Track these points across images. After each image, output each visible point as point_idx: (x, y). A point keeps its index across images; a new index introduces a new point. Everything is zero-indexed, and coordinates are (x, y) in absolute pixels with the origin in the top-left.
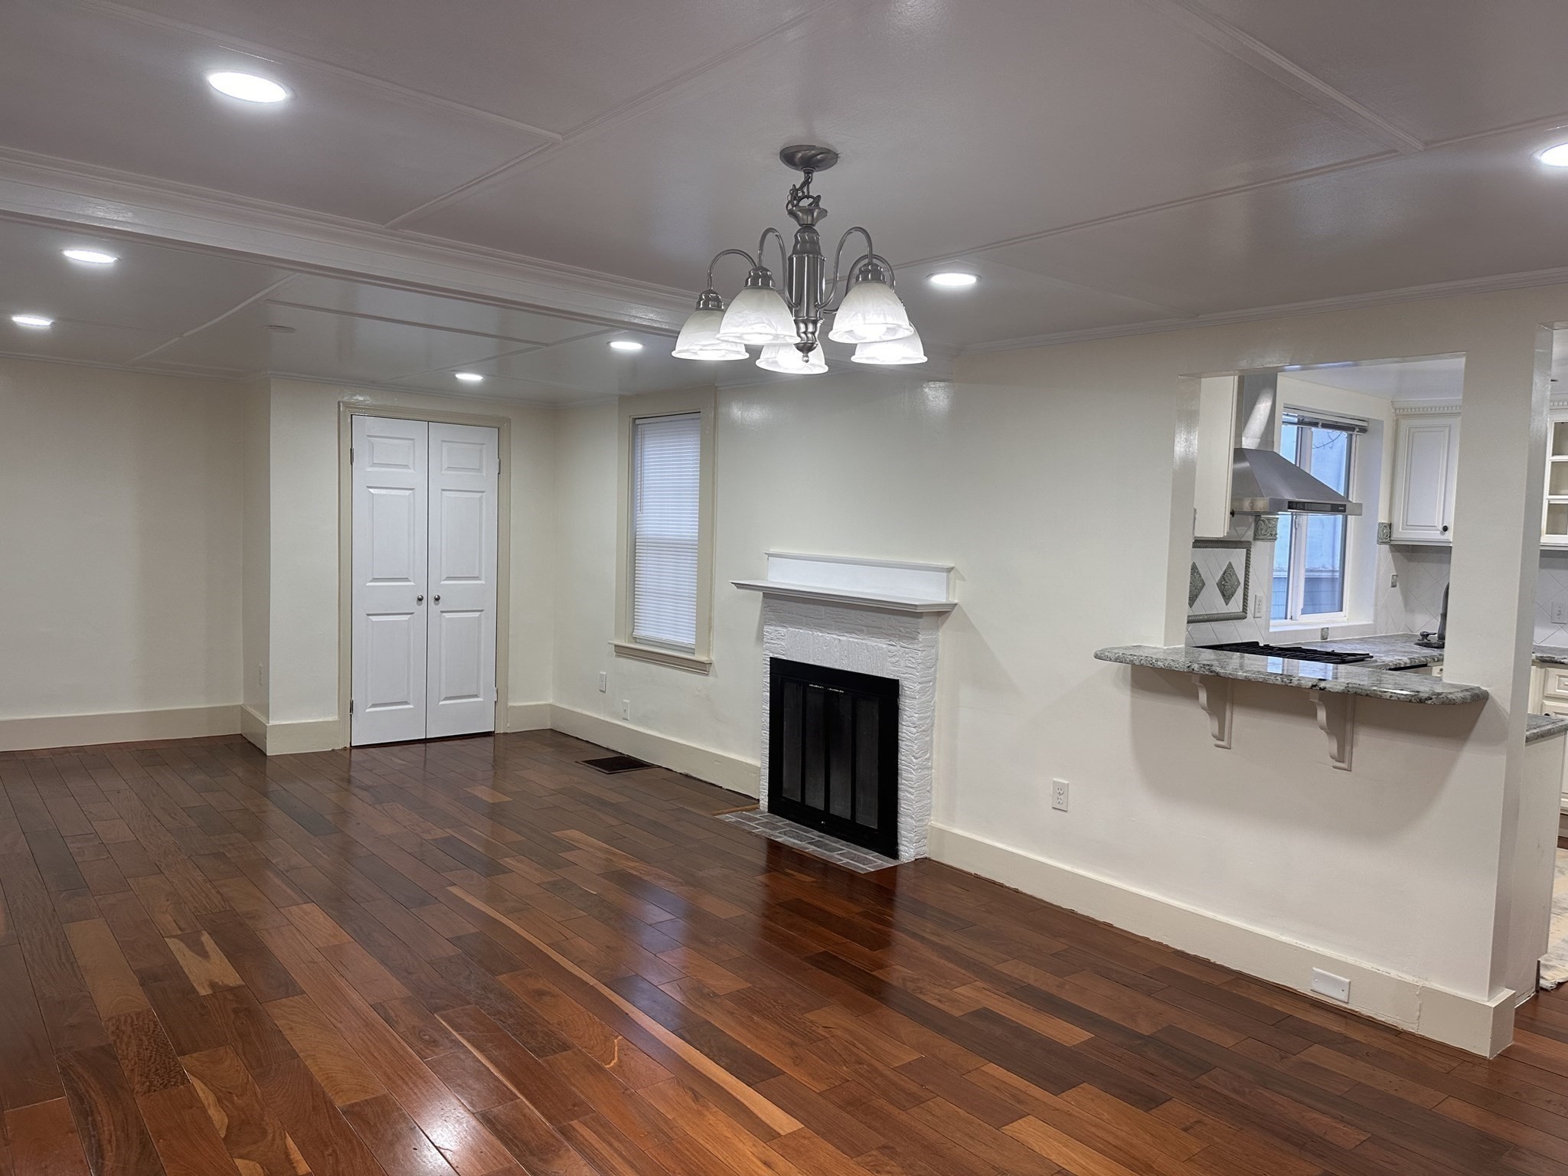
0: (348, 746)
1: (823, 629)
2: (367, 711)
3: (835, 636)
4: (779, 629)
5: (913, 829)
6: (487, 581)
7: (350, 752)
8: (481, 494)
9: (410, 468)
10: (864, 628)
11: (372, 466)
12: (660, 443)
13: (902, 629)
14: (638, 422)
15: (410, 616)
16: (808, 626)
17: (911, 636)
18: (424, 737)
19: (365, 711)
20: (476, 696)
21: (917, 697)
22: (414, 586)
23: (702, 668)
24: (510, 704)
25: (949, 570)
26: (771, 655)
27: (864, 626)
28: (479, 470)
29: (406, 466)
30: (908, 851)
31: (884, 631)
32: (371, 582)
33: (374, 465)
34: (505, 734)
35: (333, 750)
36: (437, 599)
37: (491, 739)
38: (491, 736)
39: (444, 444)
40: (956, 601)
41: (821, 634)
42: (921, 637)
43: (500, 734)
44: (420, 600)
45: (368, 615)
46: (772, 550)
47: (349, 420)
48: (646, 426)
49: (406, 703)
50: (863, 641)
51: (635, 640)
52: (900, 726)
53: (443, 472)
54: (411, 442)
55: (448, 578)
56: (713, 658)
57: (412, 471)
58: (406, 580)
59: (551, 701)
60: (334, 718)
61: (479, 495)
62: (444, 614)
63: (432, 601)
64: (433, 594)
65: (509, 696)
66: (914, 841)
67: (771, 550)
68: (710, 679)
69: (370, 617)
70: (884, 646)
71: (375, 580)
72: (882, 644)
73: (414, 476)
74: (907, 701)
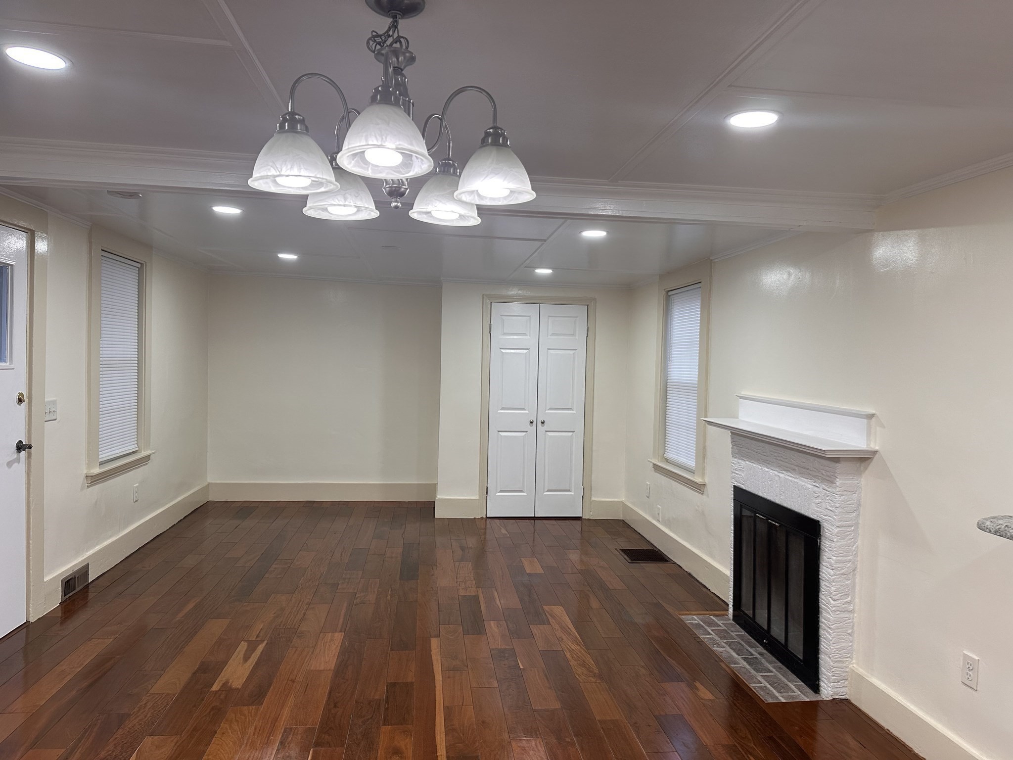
0: (485, 517)
1: (768, 465)
2: (497, 494)
3: (776, 473)
4: (740, 461)
5: (831, 669)
6: (577, 411)
7: (486, 521)
8: (574, 351)
9: (527, 335)
10: (796, 468)
11: (503, 335)
12: (681, 308)
13: (823, 472)
14: (670, 293)
15: (525, 433)
16: (758, 461)
17: (830, 479)
18: (533, 516)
19: (496, 494)
20: (569, 491)
21: (835, 540)
22: (528, 413)
23: (700, 488)
24: (593, 499)
25: (871, 416)
26: (736, 484)
27: (797, 466)
28: (573, 335)
29: (525, 334)
30: (828, 690)
31: (811, 472)
32: (501, 410)
33: (505, 334)
34: (589, 520)
35: (475, 518)
36: (543, 423)
37: (579, 522)
38: (579, 520)
39: (550, 318)
40: (877, 448)
41: (767, 470)
42: (838, 482)
43: (585, 519)
44: (532, 423)
45: (499, 431)
47: (489, 306)
48: (675, 296)
49: (521, 491)
50: (796, 480)
51: (667, 460)
52: (821, 565)
53: (549, 337)
54: (528, 318)
55: (551, 409)
56: (707, 480)
57: (529, 337)
58: (523, 409)
59: (623, 499)
60: (476, 497)
61: (572, 352)
62: (548, 433)
63: (539, 424)
64: (540, 419)
65: (593, 493)
66: (831, 680)
67: (742, 393)
68: (704, 497)
69: (500, 433)
70: (810, 486)
71: (503, 409)
72: (807, 484)
73: (530, 340)
74: (827, 542)
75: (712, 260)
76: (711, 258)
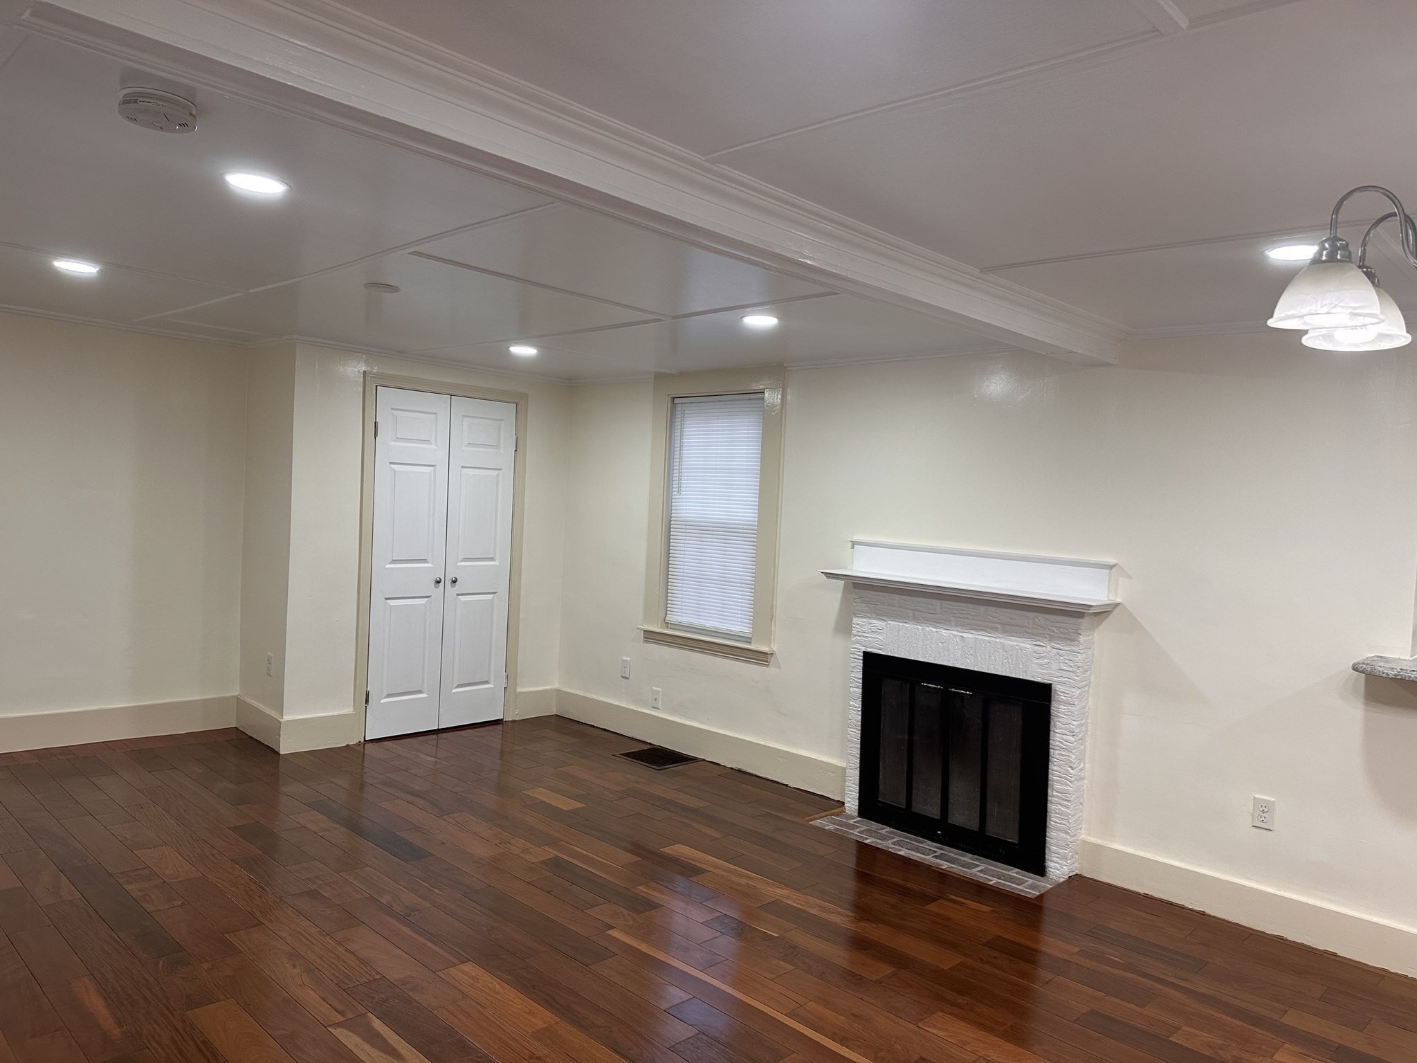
0: (363, 741)
1: (938, 625)
2: (382, 701)
3: (956, 633)
4: (875, 621)
5: (1069, 845)
6: (501, 563)
7: (364, 747)
8: (498, 472)
9: (431, 444)
10: (999, 626)
11: (394, 441)
12: (705, 423)
13: (1055, 629)
14: (676, 401)
15: (427, 599)
16: (915, 619)
17: (1069, 637)
18: (437, 728)
19: (380, 701)
20: (487, 682)
21: (1076, 703)
22: (432, 568)
23: (761, 658)
24: (519, 690)
25: (1111, 567)
26: (863, 649)
27: (999, 623)
28: (497, 447)
29: (428, 442)
30: (1059, 866)
31: (1028, 630)
32: (390, 563)
33: (398, 439)
34: (514, 721)
35: (347, 745)
36: (454, 582)
37: (500, 727)
38: (498, 724)
39: (465, 419)
40: (1119, 600)
41: (934, 630)
42: (1082, 639)
43: (509, 721)
44: (438, 582)
45: (386, 599)
46: (856, 538)
47: (374, 392)
48: (685, 405)
49: (420, 692)
50: (998, 640)
51: (667, 625)
52: (1052, 733)
53: (463, 448)
54: (434, 416)
55: (465, 559)
56: (775, 647)
57: (434, 446)
58: (425, 561)
59: (556, 686)
60: (349, 710)
61: (495, 473)
62: (459, 597)
63: (448, 583)
64: (450, 576)
65: (518, 682)
66: (1067, 857)
67: (854, 538)
68: (770, 671)
69: (388, 601)
70: (1028, 646)
71: (394, 561)
72: (1026, 644)
73: (435, 452)
74: (1061, 707)
75: (786, 367)
76: (785, 365)
